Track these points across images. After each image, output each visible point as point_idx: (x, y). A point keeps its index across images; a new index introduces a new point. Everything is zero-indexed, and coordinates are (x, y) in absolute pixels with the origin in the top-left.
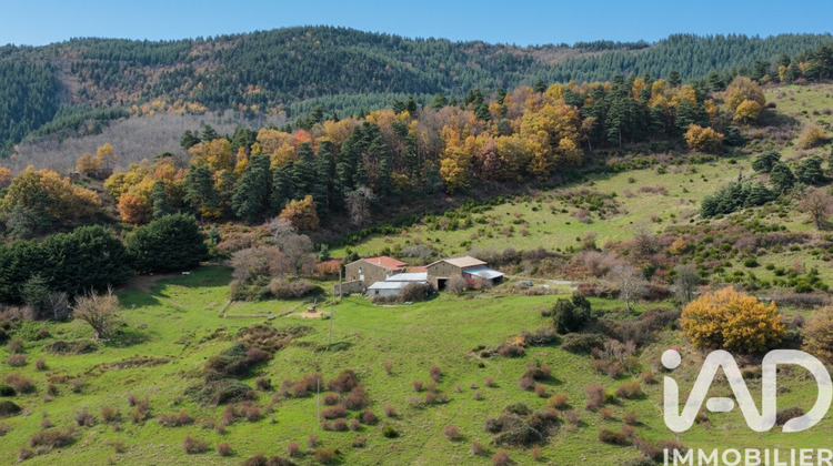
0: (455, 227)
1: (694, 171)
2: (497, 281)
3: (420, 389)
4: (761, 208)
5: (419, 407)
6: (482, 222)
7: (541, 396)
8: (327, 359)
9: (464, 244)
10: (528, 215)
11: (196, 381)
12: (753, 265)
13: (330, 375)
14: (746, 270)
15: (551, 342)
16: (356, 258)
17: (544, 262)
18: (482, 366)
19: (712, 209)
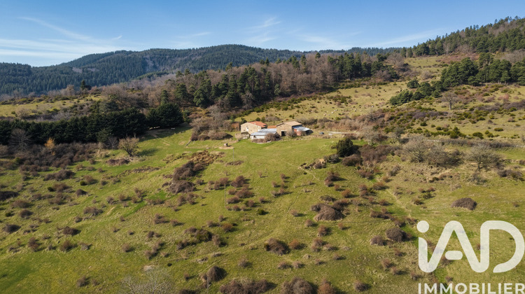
0: (286, 109)
1: (380, 88)
2: (308, 133)
3: (277, 186)
4: (420, 101)
5: (277, 195)
6: (298, 107)
7: (337, 190)
8: (231, 169)
9: (291, 116)
10: (316, 104)
11: (169, 180)
12: (425, 125)
13: (233, 178)
14: (422, 127)
15: (337, 161)
16: (245, 122)
17: (327, 123)
18: (305, 174)
19: (394, 102)
